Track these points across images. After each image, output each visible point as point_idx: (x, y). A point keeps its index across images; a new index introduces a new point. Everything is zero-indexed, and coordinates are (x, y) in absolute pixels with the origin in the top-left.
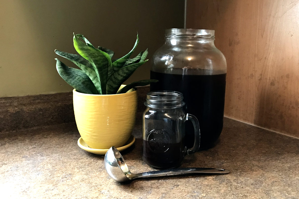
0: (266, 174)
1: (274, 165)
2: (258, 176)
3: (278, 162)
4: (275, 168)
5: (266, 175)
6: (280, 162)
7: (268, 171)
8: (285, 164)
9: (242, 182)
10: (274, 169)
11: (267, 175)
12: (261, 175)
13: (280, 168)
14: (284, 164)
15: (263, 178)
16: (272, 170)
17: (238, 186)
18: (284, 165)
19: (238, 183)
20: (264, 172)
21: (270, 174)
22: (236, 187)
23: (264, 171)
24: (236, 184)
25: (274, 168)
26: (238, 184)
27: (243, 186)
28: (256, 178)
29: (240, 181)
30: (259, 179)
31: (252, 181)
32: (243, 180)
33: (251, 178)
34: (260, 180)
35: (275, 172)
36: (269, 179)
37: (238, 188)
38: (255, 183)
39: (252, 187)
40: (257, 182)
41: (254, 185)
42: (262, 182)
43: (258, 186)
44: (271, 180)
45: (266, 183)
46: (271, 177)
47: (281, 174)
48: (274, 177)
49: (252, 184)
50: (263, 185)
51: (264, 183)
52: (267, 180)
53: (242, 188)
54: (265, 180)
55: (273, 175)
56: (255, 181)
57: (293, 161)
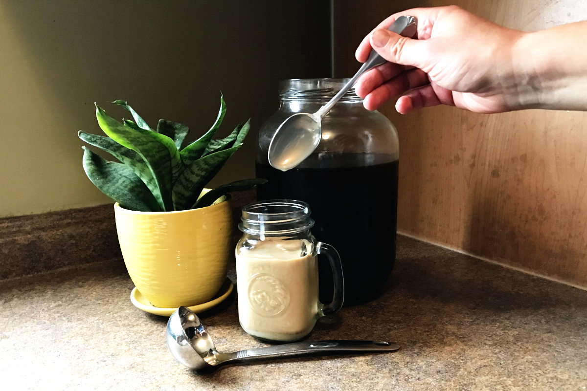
0: (469, 351)
1: (488, 332)
2: (453, 355)
3: (496, 325)
4: (488, 338)
5: (468, 352)
6: (499, 327)
7: (475, 344)
8: (509, 330)
9: (421, 367)
10: (486, 339)
11: (470, 353)
12: (459, 354)
13: (499, 338)
14: (507, 330)
15: (462, 360)
16: (481, 343)
17: (412, 375)
18: (507, 331)
19: (411, 370)
20: (465, 347)
21: (476, 351)
22: (407, 377)
23: (466, 345)
24: (408, 372)
25: (485, 338)
26: (413, 372)
27: (421, 374)
28: (449, 359)
29: (416, 367)
30: (453, 361)
31: (439, 366)
32: (423, 363)
33: (439, 360)
34: (456, 362)
35: (486, 346)
36: (474, 361)
37: (410, 380)
38: (444, 369)
39: (438, 377)
40: (449, 366)
41: (442, 374)
42: (457, 367)
43: (450, 376)
44: (476, 362)
45: (465, 369)
46: (478, 357)
47: (497, 351)
48: (482, 357)
49: (439, 372)
50: (460, 372)
51: (462, 370)
52: (469, 364)
53: (419, 379)
54: (465, 363)
55: (482, 353)
56: (446, 366)
57: (526, 324)
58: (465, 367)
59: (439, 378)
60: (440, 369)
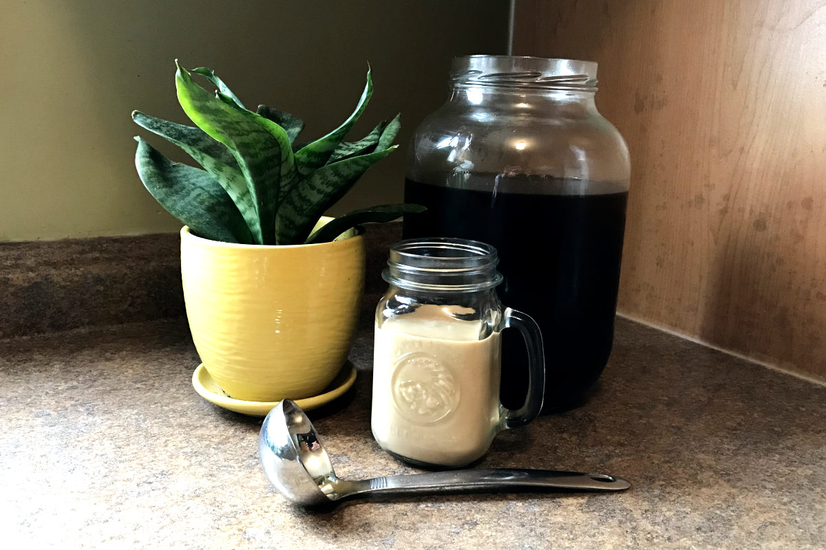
0: (741, 497)
1: (765, 467)
2: (716, 502)
3: (776, 458)
4: (766, 478)
5: (740, 499)
6: (780, 461)
7: (747, 486)
8: (797, 467)
9: (668, 520)
10: (765, 480)
11: (744, 501)
12: (725, 501)
13: (783, 479)
14: (794, 467)
15: (733, 511)
16: (757, 485)
17: (657, 532)
18: (795, 469)
19: (654, 524)
20: (733, 491)
21: (752, 498)
22: (649, 536)
23: (734, 487)
24: (650, 528)
25: (763, 478)
26: (657, 527)
27: (672, 532)
28: (711, 509)
29: (662, 518)
30: (718, 512)
31: (697, 518)
32: (672, 513)
33: (695, 510)
34: (723, 515)
35: (767, 491)
36: (752, 514)
37: (655, 541)
38: (706, 524)
39: (699, 537)
40: (714, 521)
41: (705, 532)
42: (728, 523)
43: (719, 537)
44: (756, 516)
45: (741, 527)
46: (757, 508)
47: (786, 500)
48: (764, 509)
49: (699, 529)
50: (734, 532)
51: (736, 527)
52: (745, 518)
53: (669, 539)
54: (739, 516)
55: (762, 501)
56: (709, 520)
57: (821, 458)
58: (740, 524)
59: (701, 539)
60: (701, 525)
